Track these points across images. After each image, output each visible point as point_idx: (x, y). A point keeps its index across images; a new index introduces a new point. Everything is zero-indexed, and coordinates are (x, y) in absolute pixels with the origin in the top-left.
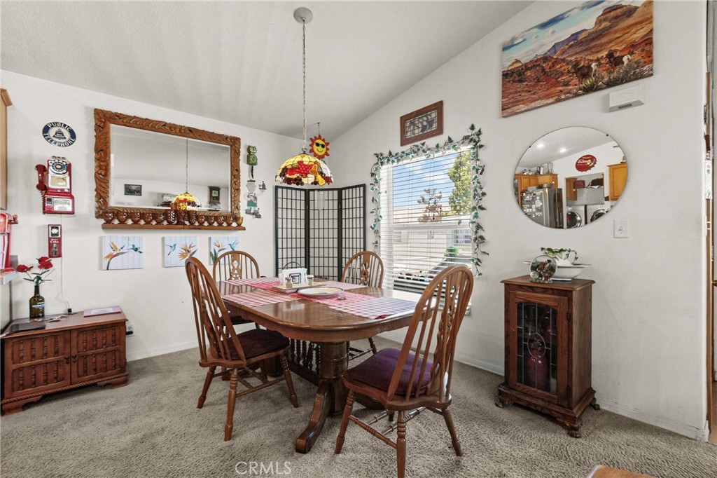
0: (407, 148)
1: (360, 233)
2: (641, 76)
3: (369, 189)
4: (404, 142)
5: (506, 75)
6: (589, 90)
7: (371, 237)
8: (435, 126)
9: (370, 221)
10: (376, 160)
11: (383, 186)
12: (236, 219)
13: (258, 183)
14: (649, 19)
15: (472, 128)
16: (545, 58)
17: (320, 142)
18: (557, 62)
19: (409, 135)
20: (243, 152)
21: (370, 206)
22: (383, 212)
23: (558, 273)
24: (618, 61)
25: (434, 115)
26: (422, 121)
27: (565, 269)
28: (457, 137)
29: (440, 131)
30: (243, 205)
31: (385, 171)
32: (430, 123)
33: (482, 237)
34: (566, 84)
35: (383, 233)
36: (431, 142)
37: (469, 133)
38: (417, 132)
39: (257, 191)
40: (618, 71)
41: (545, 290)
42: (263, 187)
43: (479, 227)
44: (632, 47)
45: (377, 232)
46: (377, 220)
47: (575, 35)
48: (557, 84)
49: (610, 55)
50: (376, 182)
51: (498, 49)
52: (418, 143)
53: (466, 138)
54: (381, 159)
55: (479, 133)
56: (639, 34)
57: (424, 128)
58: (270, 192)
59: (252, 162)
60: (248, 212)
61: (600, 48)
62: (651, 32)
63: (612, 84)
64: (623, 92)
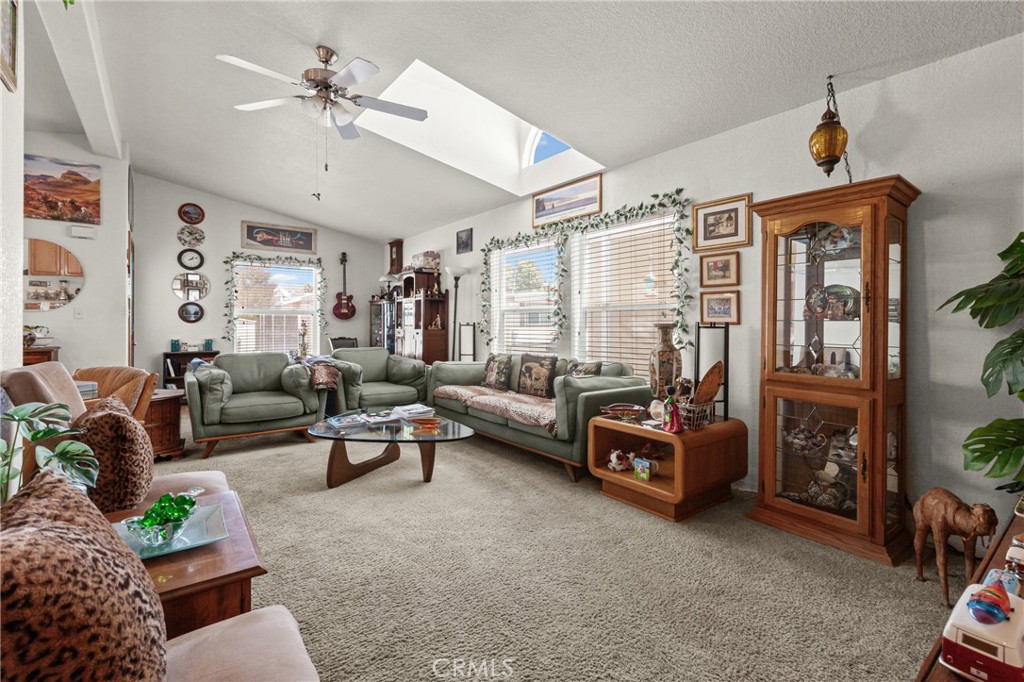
2: (93, 223)
6: (55, 218)
14: (98, 192)
23: (37, 342)
24: (78, 209)
27: (44, 340)
34: (36, 207)
40: (77, 215)
44: (87, 203)
47: (44, 177)
49: (72, 202)
56: (91, 198)
61: (65, 195)
62: (99, 200)
63: (71, 220)
64: (80, 229)
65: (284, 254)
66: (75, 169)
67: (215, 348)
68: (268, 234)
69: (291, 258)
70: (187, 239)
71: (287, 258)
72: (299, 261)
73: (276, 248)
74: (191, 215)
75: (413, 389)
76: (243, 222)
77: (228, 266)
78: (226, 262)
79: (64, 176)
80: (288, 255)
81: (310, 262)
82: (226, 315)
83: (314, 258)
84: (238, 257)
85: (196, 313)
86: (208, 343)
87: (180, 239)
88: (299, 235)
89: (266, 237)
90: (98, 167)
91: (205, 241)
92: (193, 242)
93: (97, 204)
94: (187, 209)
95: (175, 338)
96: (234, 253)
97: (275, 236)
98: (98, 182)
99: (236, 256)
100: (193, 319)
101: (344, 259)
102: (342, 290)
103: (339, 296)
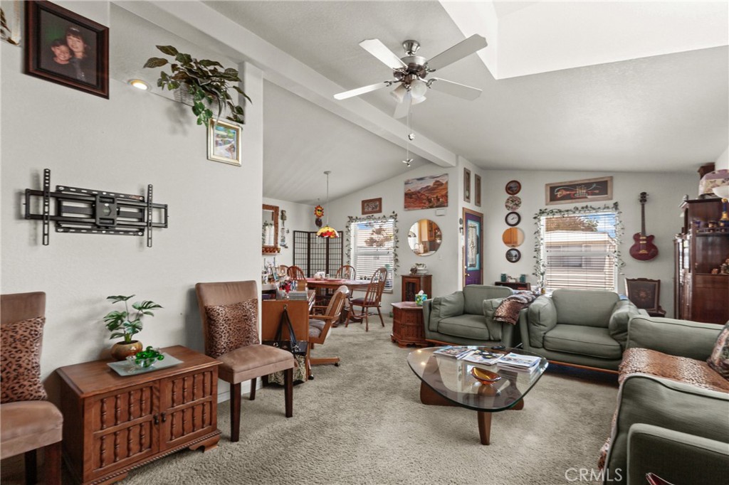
0: (365, 216)
1: (340, 257)
2: (444, 206)
3: (345, 234)
4: (364, 213)
5: (406, 194)
6: (431, 207)
7: (345, 259)
8: (378, 209)
9: (345, 251)
10: (349, 220)
11: (352, 233)
12: (277, 249)
13: (286, 230)
14: (446, 189)
15: (394, 212)
16: (419, 192)
17: (319, 209)
18: (422, 194)
19: (366, 210)
20: (280, 213)
21: (345, 243)
22: (352, 246)
23: (418, 272)
24: (438, 200)
25: (378, 203)
26: (372, 205)
27: (422, 271)
28: (387, 216)
29: (380, 211)
30: (279, 241)
31: (353, 225)
32: (376, 207)
33: (397, 260)
34: (425, 203)
35: (352, 257)
36: (376, 215)
37: (392, 214)
38: (370, 209)
39: (285, 234)
40: (439, 203)
41: (414, 278)
42: (288, 232)
43: (396, 255)
44: (442, 196)
45: (349, 256)
46: (349, 250)
47: (428, 186)
48: (422, 203)
49: (437, 197)
50: (349, 231)
51: (403, 183)
52: (371, 215)
53: (391, 216)
54: (351, 219)
55: (396, 215)
56: (444, 193)
57: (373, 208)
58: (291, 234)
59: (283, 218)
60: (281, 245)
61: (434, 194)
62: (447, 193)
63: (437, 207)
64: (440, 211)
65: (580, 205)
66: (438, 179)
67: (527, 281)
68: (566, 190)
69: (587, 207)
70: (511, 205)
71: (583, 208)
72: (594, 209)
73: (574, 201)
74: (513, 188)
75: (615, 343)
76: (547, 185)
77: (536, 221)
78: (535, 218)
79: (434, 184)
80: (584, 204)
81: (606, 208)
82: (535, 257)
83: (611, 203)
84: (543, 213)
85: (516, 256)
86: (523, 277)
87: (507, 206)
88: (594, 185)
89: (565, 193)
90: (447, 174)
91: (522, 205)
92: (514, 207)
93: (446, 196)
94: (512, 185)
95: (504, 273)
96: (541, 210)
97: (572, 190)
98: (447, 183)
99: (542, 212)
100: (514, 260)
101: (643, 198)
102: (639, 231)
103: (637, 237)
